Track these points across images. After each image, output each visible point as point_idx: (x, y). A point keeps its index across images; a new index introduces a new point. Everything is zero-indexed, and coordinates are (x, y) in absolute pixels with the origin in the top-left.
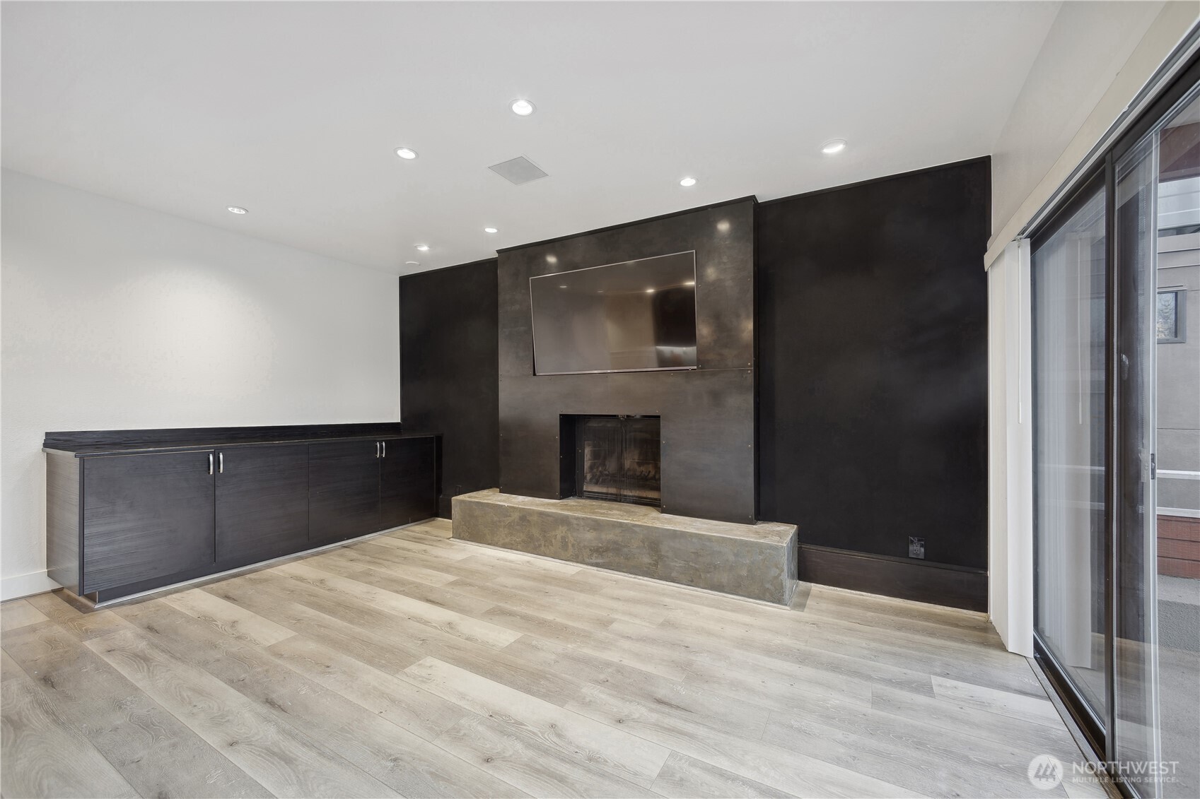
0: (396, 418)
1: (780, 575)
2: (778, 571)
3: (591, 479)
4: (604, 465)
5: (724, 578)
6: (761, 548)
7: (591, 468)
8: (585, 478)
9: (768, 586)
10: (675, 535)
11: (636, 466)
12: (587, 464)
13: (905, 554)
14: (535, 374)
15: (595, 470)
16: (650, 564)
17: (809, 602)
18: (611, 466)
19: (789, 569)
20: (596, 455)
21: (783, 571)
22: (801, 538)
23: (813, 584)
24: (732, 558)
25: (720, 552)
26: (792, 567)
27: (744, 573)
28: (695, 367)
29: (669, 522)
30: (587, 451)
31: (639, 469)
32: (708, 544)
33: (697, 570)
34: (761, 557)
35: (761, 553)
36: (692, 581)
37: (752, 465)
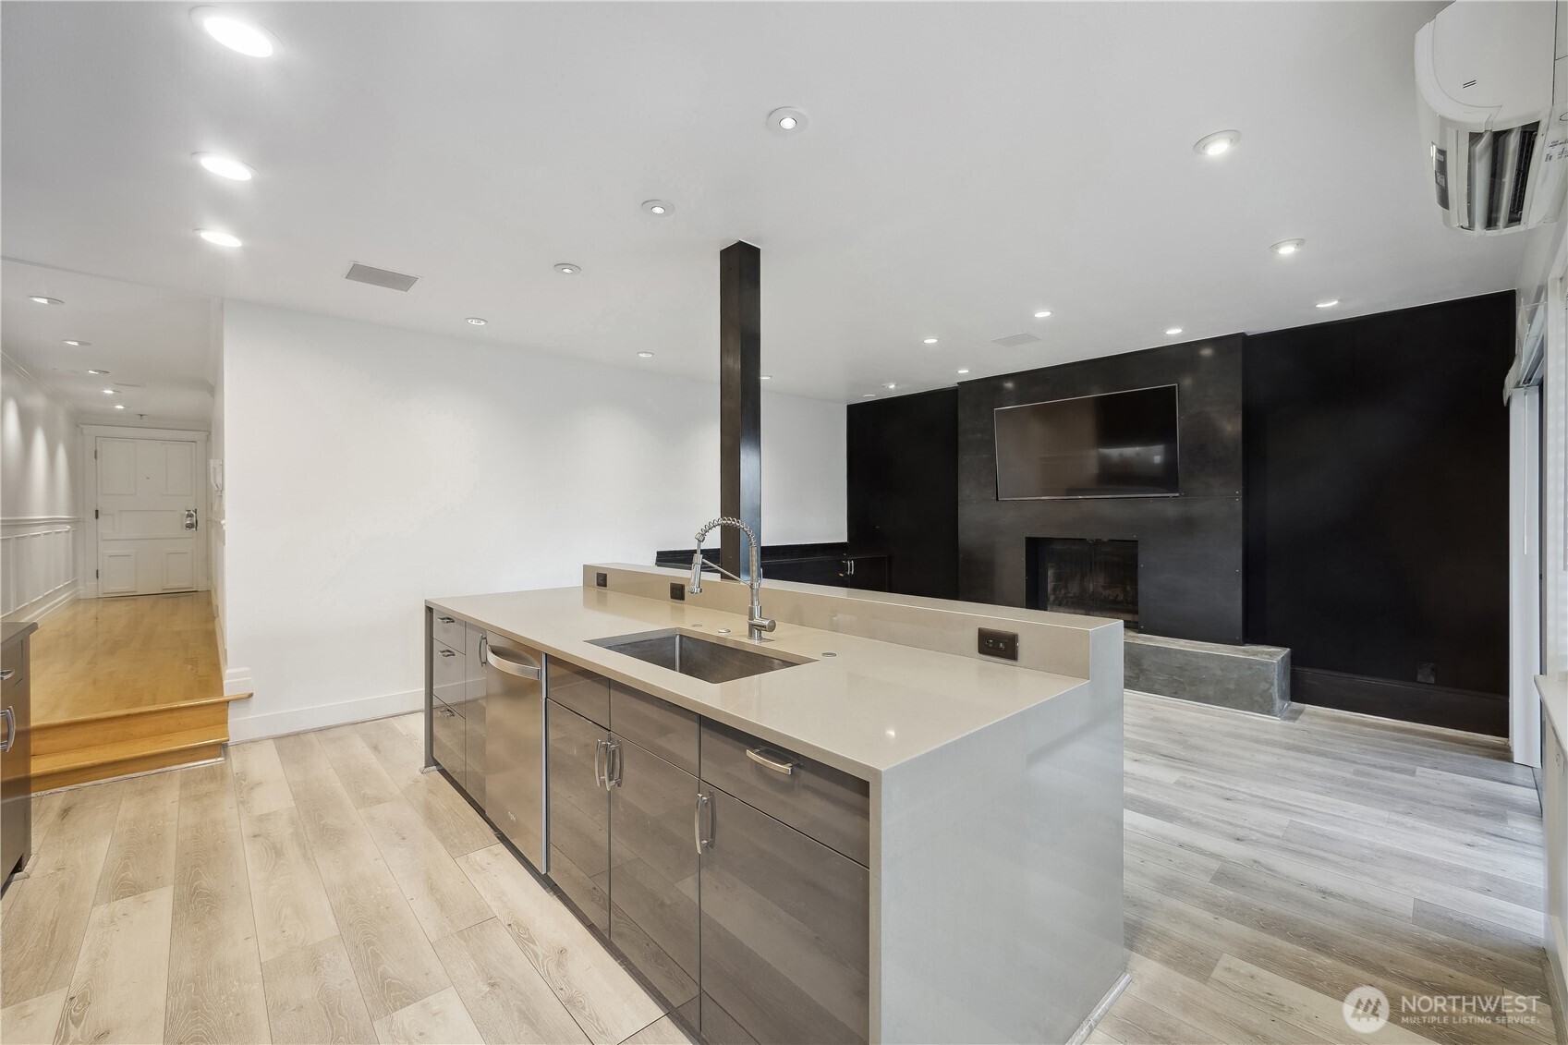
0: (845, 540)
1: (1270, 689)
2: (1268, 685)
3: (1054, 601)
4: (1066, 588)
5: (1211, 691)
6: (1250, 664)
7: (1054, 590)
8: (1048, 599)
9: (1257, 698)
10: (1158, 651)
11: (1101, 590)
12: (1050, 586)
13: (1414, 679)
14: (997, 500)
15: (1058, 592)
16: (1131, 677)
17: (1301, 717)
18: (1074, 588)
19: (1280, 686)
20: (1059, 578)
21: (1273, 685)
22: (1295, 662)
23: (1307, 705)
24: (1219, 673)
25: (1206, 667)
26: (1284, 685)
27: (1232, 686)
28: (1177, 495)
29: (1150, 640)
30: (1050, 573)
31: (1107, 593)
32: (1194, 659)
33: (1182, 683)
34: (1249, 672)
35: (1250, 668)
36: (1176, 693)
37: (1240, 589)
